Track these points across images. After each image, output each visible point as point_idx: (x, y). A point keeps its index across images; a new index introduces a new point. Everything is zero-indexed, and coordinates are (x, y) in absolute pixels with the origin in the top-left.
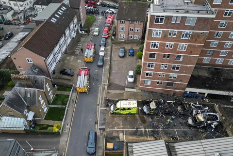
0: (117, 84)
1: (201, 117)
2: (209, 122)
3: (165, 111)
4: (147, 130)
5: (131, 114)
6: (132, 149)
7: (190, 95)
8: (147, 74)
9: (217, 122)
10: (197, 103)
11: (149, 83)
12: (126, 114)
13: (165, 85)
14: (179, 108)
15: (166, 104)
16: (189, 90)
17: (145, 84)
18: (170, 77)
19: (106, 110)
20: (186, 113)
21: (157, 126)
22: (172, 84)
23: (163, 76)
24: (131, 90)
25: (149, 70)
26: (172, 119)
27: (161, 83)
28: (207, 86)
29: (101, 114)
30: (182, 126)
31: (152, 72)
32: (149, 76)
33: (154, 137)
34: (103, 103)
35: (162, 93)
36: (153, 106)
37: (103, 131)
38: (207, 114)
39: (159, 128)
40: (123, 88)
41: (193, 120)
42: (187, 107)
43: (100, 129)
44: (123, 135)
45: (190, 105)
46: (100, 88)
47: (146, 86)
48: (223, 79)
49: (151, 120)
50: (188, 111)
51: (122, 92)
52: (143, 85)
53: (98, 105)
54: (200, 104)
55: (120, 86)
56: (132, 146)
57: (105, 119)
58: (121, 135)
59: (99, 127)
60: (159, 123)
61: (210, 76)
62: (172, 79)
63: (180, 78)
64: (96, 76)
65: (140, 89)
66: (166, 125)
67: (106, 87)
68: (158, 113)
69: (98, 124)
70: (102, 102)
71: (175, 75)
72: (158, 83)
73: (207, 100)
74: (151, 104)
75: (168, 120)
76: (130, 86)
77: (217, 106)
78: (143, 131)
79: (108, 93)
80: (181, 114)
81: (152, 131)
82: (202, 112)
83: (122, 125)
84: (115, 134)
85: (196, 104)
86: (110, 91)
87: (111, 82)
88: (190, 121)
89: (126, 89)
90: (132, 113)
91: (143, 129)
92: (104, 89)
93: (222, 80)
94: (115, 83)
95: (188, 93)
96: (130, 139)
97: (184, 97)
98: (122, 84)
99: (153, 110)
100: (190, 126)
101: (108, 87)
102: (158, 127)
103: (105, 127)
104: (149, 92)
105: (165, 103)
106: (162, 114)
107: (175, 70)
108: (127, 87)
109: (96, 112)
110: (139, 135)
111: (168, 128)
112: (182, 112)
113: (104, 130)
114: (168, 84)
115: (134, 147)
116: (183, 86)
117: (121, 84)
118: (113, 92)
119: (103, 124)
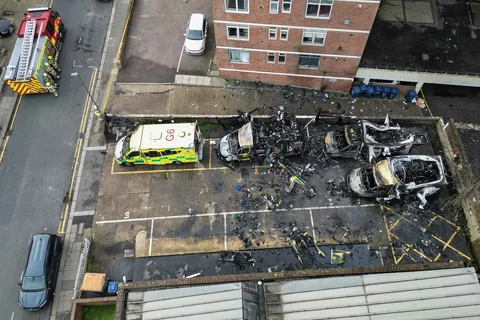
0: (150, 62)
1: (387, 172)
2: (412, 186)
3: (284, 151)
4: (225, 214)
5: (183, 165)
6: (141, 313)
7: (371, 90)
8: (233, 32)
9: (436, 186)
10: (387, 121)
11: (245, 59)
12: (167, 166)
13: (294, 63)
14: (329, 139)
15: (294, 125)
16: (367, 74)
17: (233, 62)
18: (306, 39)
19: (104, 153)
20: (348, 155)
21: (258, 200)
22: (314, 61)
23: (284, 36)
24: (194, 80)
25: (235, 17)
26: (306, 175)
27: (282, 59)
28: (426, 57)
29: (85, 168)
30: (332, 194)
31: (246, 25)
32: (238, 38)
33: (241, 238)
34: (96, 129)
35: (287, 87)
36: (246, 137)
37: (86, 227)
38: (409, 158)
39: (263, 204)
40: (168, 75)
41: (364, 179)
42: (349, 136)
43: (77, 220)
44: (148, 236)
45: (359, 131)
46: (96, 76)
47: (237, 66)
48: (476, 32)
49: (240, 180)
50: (354, 148)
51: (163, 87)
52: (229, 66)
53: (82, 136)
54: (393, 123)
55: (158, 66)
56: (140, 303)
57: (96, 186)
58: (141, 237)
59: (74, 214)
60: (265, 191)
61: (439, 25)
62: (312, 44)
63: (335, 43)
64: (86, 34)
65: (222, 76)
66: (284, 196)
67: (115, 72)
68: (264, 157)
69: (74, 204)
70: (94, 125)
71: (322, 33)
72: (271, 58)
73: (422, 103)
74: (241, 131)
75: (293, 179)
76: (190, 68)
77: (443, 127)
78: (212, 221)
79: (118, 92)
80: (334, 158)
81: (238, 218)
82: (394, 154)
83: (149, 204)
84: (122, 236)
85: (381, 122)
86: (124, 86)
87: (131, 52)
88: (356, 183)
89: (177, 77)
90: (183, 160)
91: (212, 214)
92: (106, 78)
93: (474, 36)
94: (146, 57)
95: (366, 82)
96: (168, 250)
97: (355, 96)
98: (166, 60)
99: (246, 150)
100: (354, 196)
101: (120, 71)
102: (258, 202)
103: (92, 213)
104: (251, 83)
105: (288, 123)
106: (277, 158)
107: (317, 17)
108: (183, 72)
109: (70, 163)
110: (196, 235)
111: (288, 207)
112: (334, 151)
113: (88, 221)
114: (302, 60)
115: (146, 307)
116: (347, 67)
117: (163, 62)
118: (133, 89)
119: (87, 204)
